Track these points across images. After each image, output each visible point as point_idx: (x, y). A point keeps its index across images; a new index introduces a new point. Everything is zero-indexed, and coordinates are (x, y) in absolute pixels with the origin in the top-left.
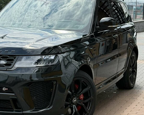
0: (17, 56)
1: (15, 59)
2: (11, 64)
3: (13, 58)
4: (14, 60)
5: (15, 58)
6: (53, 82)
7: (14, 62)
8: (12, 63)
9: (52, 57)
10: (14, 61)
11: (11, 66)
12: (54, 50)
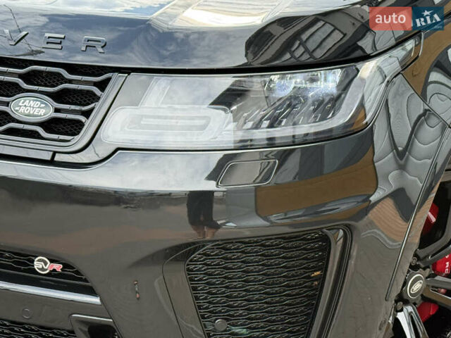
0: (117, 78)
1: (103, 89)
2: (81, 125)
3: (95, 84)
4: (96, 98)
5: (103, 85)
7: (99, 108)
8: (87, 114)
9: (329, 81)
10: (97, 105)
11: (77, 138)
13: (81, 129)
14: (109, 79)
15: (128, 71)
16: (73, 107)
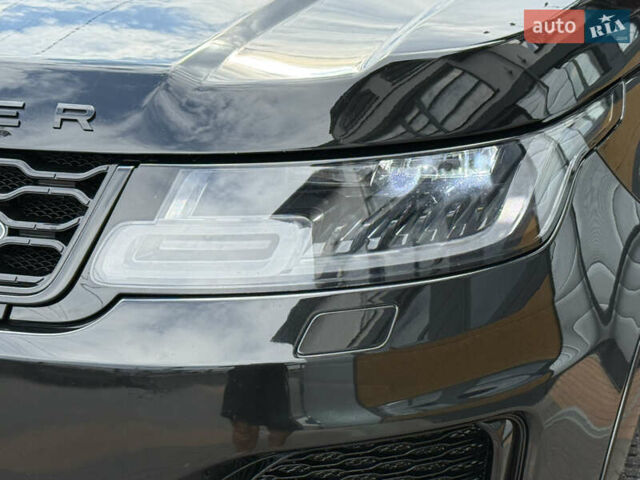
0: (115, 174)
1: (91, 193)
2: (53, 256)
3: (78, 185)
4: (82, 209)
5: (91, 187)
6: (490, 428)
7: (87, 226)
8: (65, 237)
9: (477, 168)
10: (83, 220)
11: (48, 279)
12: (456, 73)
13: (55, 263)
14: (102, 176)
15: (135, 160)
16: (41, 226)
